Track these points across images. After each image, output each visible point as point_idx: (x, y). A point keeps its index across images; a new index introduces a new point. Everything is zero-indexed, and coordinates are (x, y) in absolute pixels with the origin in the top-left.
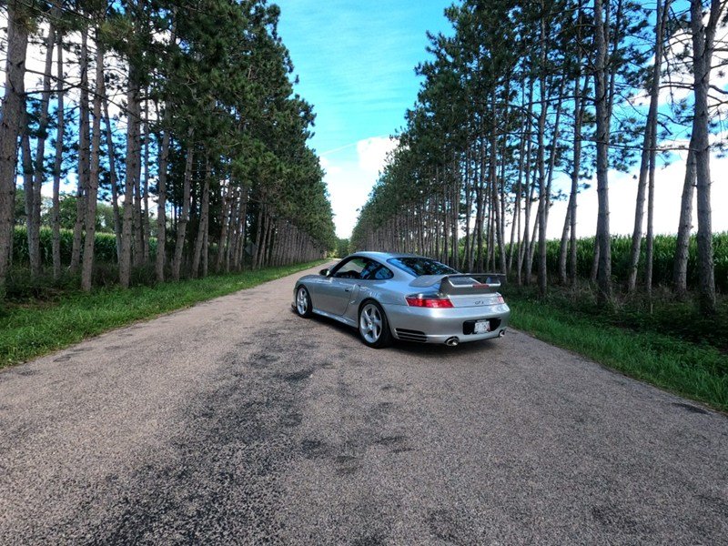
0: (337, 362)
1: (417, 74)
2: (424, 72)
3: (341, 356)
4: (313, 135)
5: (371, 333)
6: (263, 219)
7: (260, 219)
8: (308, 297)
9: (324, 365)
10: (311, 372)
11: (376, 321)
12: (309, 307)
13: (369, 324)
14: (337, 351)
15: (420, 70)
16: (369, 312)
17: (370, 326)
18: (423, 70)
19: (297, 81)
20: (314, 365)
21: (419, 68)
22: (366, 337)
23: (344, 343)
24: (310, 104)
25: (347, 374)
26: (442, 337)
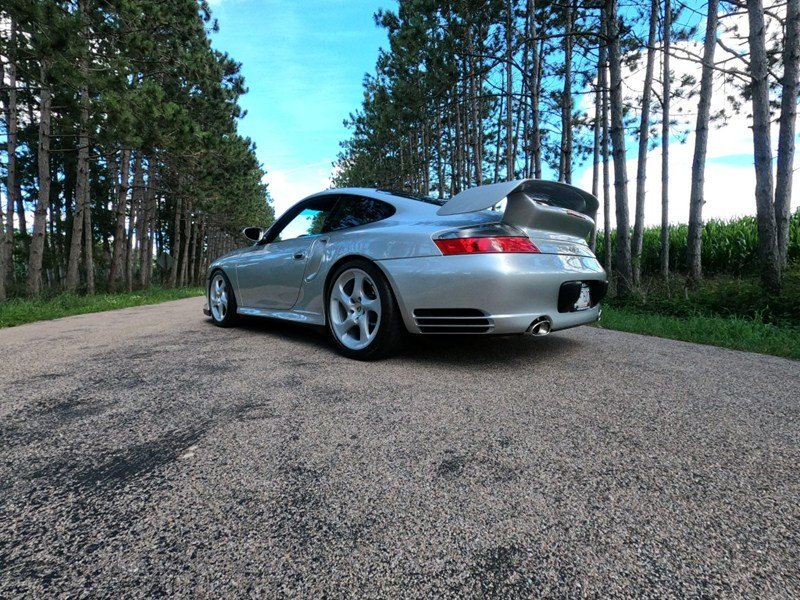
0: (281, 399)
1: (378, 24)
2: (385, 23)
3: (292, 383)
4: (245, 113)
5: (355, 331)
6: (183, 223)
7: (178, 223)
8: (229, 290)
9: (243, 410)
10: (193, 437)
11: (366, 302)
12: (231, 307)
13: (349, 315)
14: (283, 373)
15: (381, 19)
16: (349, 289)
17: (353, 317)
18: (385, 18)
19: (216, 28)
20: (214, 411)
21: (380, 15)
22: (346, 340)
23: (298, 358)
24: (237, 61)
25: (310, 430)
26: (522, 318)
